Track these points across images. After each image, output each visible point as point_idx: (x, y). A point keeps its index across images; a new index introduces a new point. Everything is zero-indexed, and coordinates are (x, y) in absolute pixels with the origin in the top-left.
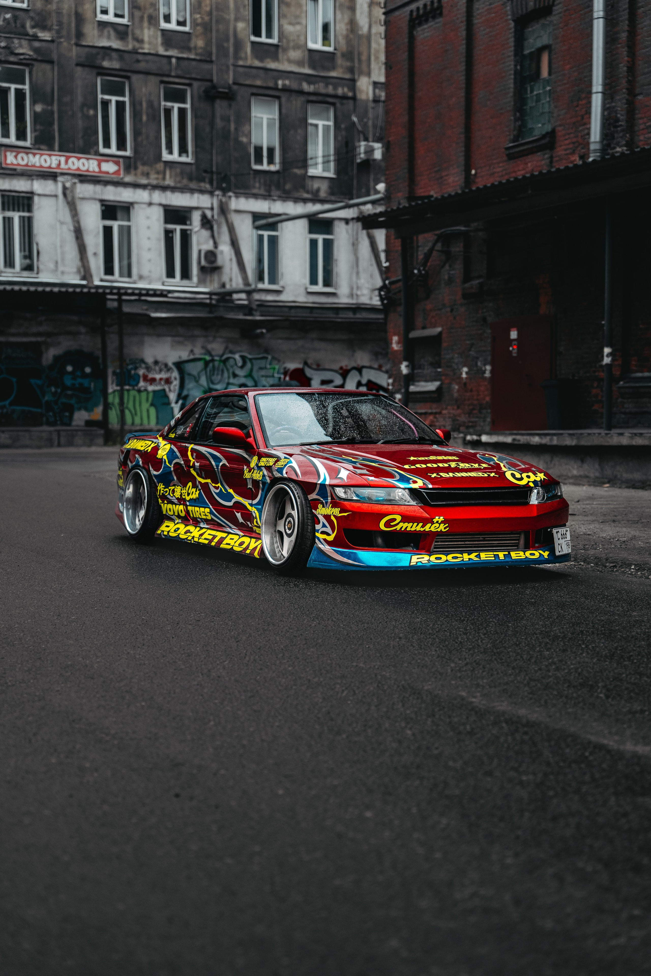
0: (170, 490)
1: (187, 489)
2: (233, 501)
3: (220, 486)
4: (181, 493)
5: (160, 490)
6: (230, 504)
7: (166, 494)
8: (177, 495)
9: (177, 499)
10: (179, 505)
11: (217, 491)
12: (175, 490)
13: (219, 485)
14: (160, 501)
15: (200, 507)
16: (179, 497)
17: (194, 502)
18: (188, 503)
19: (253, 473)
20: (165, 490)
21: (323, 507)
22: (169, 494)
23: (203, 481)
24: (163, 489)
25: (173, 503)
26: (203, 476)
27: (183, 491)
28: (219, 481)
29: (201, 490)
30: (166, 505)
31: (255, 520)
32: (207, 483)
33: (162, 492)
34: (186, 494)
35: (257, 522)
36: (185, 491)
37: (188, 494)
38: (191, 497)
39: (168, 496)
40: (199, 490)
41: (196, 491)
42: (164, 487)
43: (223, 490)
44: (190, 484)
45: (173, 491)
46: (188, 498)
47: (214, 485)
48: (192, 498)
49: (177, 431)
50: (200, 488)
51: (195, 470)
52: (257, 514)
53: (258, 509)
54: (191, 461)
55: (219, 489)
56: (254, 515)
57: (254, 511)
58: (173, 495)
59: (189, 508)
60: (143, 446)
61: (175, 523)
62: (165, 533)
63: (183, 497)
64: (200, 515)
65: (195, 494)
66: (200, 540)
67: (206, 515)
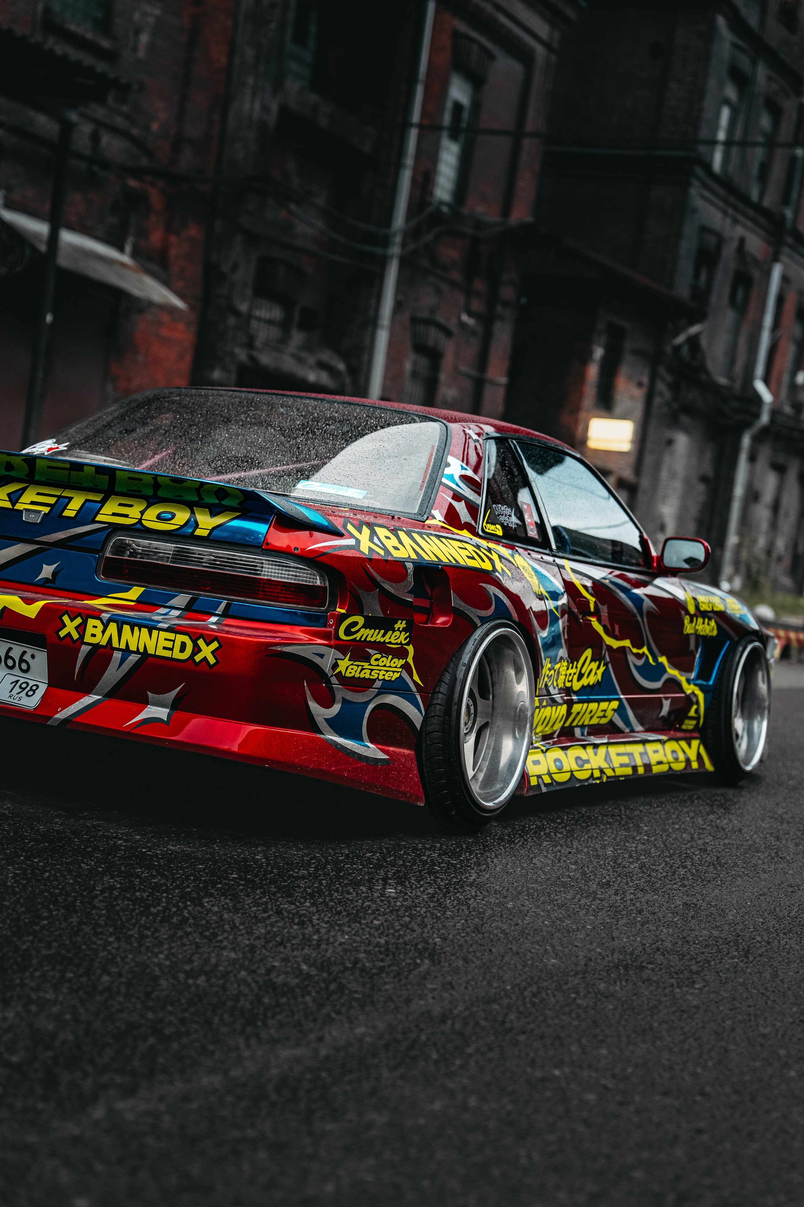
1: (579, 666)
2: (665, 678)
3: (647, 652)
4: (567, 676)
5: (545, 676)
6: (658, 685)
7: (549, 684)
8: (561, 681)
9: (561, 691)
10: (562, 704)
11: (640, 663)
12: (561, 670)
13: (645, 650)
14: (536, 702)
15: (598, 701)
17: (588, 693)
18: (575, 698)
19: (696, 623)
20: (550, 673)
22: (553, 682)
23: (615, 644)
25: (553, 702)
26: (617, 632)
27: (569, 672)
28: (646, 642)
29: (610, 665)
30: (542, 711)
31: (695, 707)
32: (625, 648)
33: (546, 679)
34: (576, 677)
35: (697, 711)
36: (574, 670)
37: (581, 676)
38: (585, 681)
39: (552, 689)
40: (606, 664)
41: (598, 668)
42: (550, 665)
43: (651, 659)
44: (588, 653)
45: (559, 673)
46: (576, 685)
47: (635, 650)
48: (585, 684)
49: (502, 519)
50: (608, 660)
51: (599, 621)
52: (701, 696)
53: (702, 688)
54: (588, 602)
55: (643, 660)
56: (694, 700)
57: (693, 693)
58: (557, 681)
59: (576, 708)
60: (473, 558)
61: (542, 751)
62: (547, 780)
63: (568, 685)
64: (591, 717)
65: (596, 673)
66: (619, 772)
67: (604, 716)
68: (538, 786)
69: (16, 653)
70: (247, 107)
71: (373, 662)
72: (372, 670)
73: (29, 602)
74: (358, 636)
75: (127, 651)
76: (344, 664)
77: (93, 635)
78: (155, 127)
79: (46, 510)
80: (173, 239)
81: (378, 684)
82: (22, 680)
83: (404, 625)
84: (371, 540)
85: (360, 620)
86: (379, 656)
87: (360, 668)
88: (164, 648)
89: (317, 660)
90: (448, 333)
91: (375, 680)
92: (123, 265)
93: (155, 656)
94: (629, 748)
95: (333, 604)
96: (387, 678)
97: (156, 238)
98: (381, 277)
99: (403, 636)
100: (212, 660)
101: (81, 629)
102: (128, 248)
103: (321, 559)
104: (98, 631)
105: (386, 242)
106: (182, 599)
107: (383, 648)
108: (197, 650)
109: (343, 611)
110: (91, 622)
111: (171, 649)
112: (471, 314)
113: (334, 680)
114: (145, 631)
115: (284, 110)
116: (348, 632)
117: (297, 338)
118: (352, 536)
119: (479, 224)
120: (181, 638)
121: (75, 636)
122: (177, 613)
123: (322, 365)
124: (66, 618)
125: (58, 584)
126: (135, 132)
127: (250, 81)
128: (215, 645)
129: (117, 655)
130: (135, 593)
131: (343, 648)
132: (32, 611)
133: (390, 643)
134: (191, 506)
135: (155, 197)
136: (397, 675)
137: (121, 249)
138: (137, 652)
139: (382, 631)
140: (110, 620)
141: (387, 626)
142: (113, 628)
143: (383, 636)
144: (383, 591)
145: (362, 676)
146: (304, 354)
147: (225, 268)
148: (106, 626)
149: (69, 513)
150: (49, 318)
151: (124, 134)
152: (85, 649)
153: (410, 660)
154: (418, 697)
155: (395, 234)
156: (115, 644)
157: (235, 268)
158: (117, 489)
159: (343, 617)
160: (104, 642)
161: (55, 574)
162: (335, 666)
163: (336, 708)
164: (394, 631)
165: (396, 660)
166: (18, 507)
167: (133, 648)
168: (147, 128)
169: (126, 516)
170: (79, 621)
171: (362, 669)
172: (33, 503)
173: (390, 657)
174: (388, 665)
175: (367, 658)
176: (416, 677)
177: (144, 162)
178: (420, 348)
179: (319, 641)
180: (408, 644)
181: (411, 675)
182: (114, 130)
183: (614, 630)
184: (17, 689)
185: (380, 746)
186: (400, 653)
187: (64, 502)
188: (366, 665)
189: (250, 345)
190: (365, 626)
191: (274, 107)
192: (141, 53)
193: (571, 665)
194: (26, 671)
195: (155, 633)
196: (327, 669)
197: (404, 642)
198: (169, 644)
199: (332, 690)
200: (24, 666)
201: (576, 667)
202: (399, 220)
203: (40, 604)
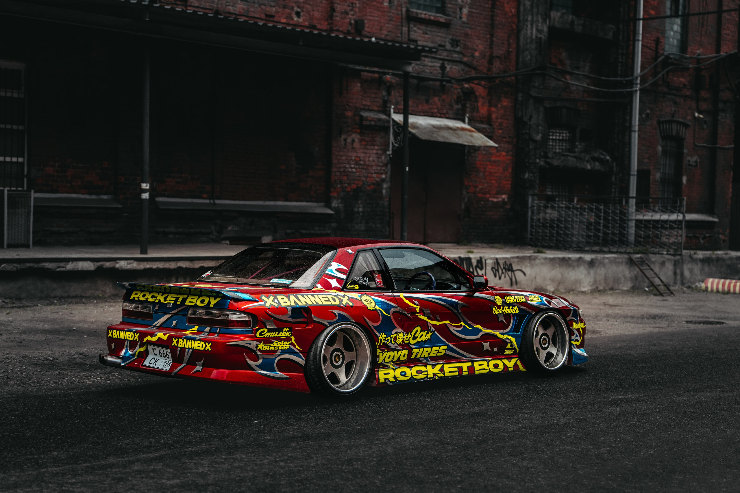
0: (391, 338)
1: (413, 333)
2: (481, 334)
3: (464, 324)
4: (404, 339)
5: (381, 340)
6: (476, 337)
7: (387, 343)
8: (399, 341)
9: (400, 345)
10: (402, 350)
11: (459, 329)
12: (397, 337)
13: (462, 323)
14: (379, 350)
15: (431, 347)
16: (401, 343)
17: (422, 344)
18: (413, 347)
19: (503, 309)
20: (386, 339)
21: (576, 323)
22: (391, 342)
23: (438, 323)
24: (385, 339)
25: (394, 350)
26: (438, 318)
27: (405, 337)
28: (462, 320)
30: (385, 354)
31: (509, 344)
32: (445, 324)
33: (383, 341)
34: (411, 339)
35: (511, 346)
36: (409, 336)
37: (414, 338)
38: (418, 339)
39: (390, 345)
40: (432, 332)
41: (428, 333)
42: (385, 336)
43: (468, 327)
44: (419, 328)
45: (395, 338)
46: (412, 342)
47: (454, 324)
48: (419, 341)
49: (359, 282)
50: (434, 330)
51: (424, 315)
52: (513, 340)
53: (512, 336)
54: (415, 308)
55: (462, 327)
56: (508, 341)
57: (507, 338)
58: (395, 342)
59: (415, 351)
60: (329, 301)
61: (393, 369)
62: (391, 380)
63: (406, 342)
64: (429, 354)
65: (426, 336)
66: (446, 375)
67: (438, 352)
68: (385, 382)
69: (165, 352)
70: (529, 32)
71: (274, 343)
72: (275, 347)
73: (165, 334)
74: (266, 335)
75: (189, 349)
76: (261, 346)
77: (180, 344)
78: (477, 54)
79: (173, 302)
80: (493, 109)
81: (280, 351)
82: (168, 361)
83: (287, 329)
84: (273, 301)
85: (266, 330)
86: (277, 341)
87: (269, 347)
88: (198, 347)
89: (248, 346)
90: (686, 126)
91: (277, 350)
92: (463, 129)
93: (196, 349)
94: (459, 365)
95: (254, 326)
96: (283, 349)
97: (483, 111)
98: (631, 103)
99: (288, 334)
100: (210, 350)
101: (177, 342)
102: (467, 120)
103: (246, 311)
104: (181, 343)
105: (631, 84)
106: (207, 329)
107: (279, 339)
108: (206, 346)
109: (257, 328)
110: (180, 340)
111: (199, 347)
112: (700, 113)
113: (257, 352)
114: (193, 341)
115: (551, 29)
116: (260, 334)
117: (579, 146)
118: (263, 301)
119: (699, 61)
120: (202, 343)
121: (176, 345)
122: (207, 334)
123: (594, 159)
124: (174, 339)
125: (177, 327)
126: (465, 59)
127: (530, 18)
128: (210, 344)
129: (187, 350)
130: (196, 328)
131: (260, 341)
132: (165, 338)
133: (282, 336)
134: (209, 296)
135: (480, 91)
136: (287, 348)
137: (464, 121)
138: (191, 349)
139: (277, 333)
140: (185, 338)
141: (280, 330)
142: (185, 340)
143: (278, 334)
144: (275, 318)
145: (271, 349)
146: (583, 155)
147: (525, 119)
148: (183, 341)
149: (178, 303)
150: (407, 169)
151: (461, 62)
152: (179, 349)
153: (293, 341)
154: (301, 354)
155: (637, 78)
156: (186, 347)
157: (531, 117)
158: (192, 293)
159: (258, 330)
160: (183, 347)
161: (176, 324)
162: (257, 347)
163: (260, 361)
164: (283, 332)
165: (286, 342)
166: (166, 302)
167: (190, 348)
168: (473, 56)
169: (192, 302)
170: (177, 339)
171: (270, 347)
172: (170, 300)
173: (283, 341)
174: (282, 344)
175: (272, 343)
176: (297, 347)
177: (473, 74)
178: (666, 137)
179: (248, 339)
180: (291, 336)
181: (295, 347)
182: (453, 61)
183: (436, 318)
184: (166, 364)
185: (285, 373)
186: (288, 339)
187: (177, 299)
188: (271, 345)
189: (546, 156)
190: (268, 332)
191: (545, 29)
192: (464, 19)
193: (406, 334)
194: (168, 358)
195: (195, 341)
196: (255, 349)
197: (288, 335)
198: (199, 345)
199: (257, 356)
200: (168, 357)
201: (410, 334)
202: (638, 70)
203: (168, 335)
